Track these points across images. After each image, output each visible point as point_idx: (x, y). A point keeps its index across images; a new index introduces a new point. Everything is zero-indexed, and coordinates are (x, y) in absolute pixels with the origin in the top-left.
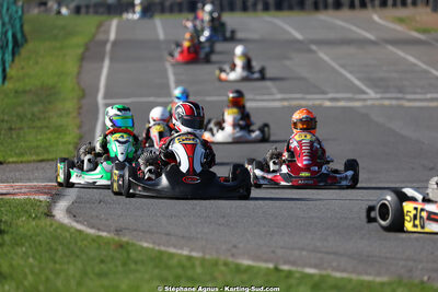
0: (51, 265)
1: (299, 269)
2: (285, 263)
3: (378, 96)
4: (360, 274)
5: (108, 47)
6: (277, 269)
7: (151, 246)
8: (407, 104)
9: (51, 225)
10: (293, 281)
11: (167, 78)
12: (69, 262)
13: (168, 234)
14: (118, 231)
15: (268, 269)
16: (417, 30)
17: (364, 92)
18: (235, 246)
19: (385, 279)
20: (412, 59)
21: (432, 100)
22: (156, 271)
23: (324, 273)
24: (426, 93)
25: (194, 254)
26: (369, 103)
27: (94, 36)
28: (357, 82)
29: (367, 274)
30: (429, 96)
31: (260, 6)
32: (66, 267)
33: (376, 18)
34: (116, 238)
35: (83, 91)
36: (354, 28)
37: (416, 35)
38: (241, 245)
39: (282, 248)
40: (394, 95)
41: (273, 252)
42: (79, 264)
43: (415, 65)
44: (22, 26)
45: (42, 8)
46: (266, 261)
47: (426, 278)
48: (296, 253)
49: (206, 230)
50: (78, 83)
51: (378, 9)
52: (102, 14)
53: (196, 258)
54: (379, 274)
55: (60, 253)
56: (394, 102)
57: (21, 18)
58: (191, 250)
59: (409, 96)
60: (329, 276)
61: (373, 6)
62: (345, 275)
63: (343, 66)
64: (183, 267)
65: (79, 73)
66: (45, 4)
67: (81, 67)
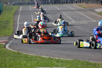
0: (4, 58)
1: (54, 58)
2: (52, 57)
3: (75, 21)
4: (67, 59)
5: (20, 12)
6: (50, 58)
7: (25, 53)
8: (80, 23)
9: (5, 49)
10: (53, 60)
11: (32, 18)
12: (7, 57)
13: (29, 51)
14: (18, 50)
15: (48, 58)
16: (83, 8)
17: (72, 21)
18: (42, 53)
19: (72, 60)
20: (82, 14)
21: (86, 22)
22: (25, 59)
23: (60, 58)
24: (84, 21)
25: (33, 55)
26: (73, 23)
27: (17, 10)
28: (70, 19)
29: (68, 59)
30: (85, 21)
31: (51, 3)
32: (7, 58)
33: (75, 5)
34: (18, 52)
35: (15, 21)
36: (70, 7)
37: (83, 9)
38: (43, 53)
39: (52, 53)
40: (78, 21)
41: (50, 54)
42: (9, 57)
43: (82, 15)
44: (2, 8)
45: (7, 4)
46: (48, 56)
47: (80, 59)
48: (54, 54)
49: (37, 50)
50: (13, 20)
51: (75, 3)
52: (19, 5)
53: (34, 56)
54: (71, 59)
55: (6, 55)
56: (78, 23)
57: (2, 6)
58: (33, 54)
59: (81, 21)
60: (60, 59)
61: (74, 3)
62: (64, 59)
63: (68, 15)
64: (31, 58)
65: (14, 18)
66: (7, 3)
67: (14, 16)
